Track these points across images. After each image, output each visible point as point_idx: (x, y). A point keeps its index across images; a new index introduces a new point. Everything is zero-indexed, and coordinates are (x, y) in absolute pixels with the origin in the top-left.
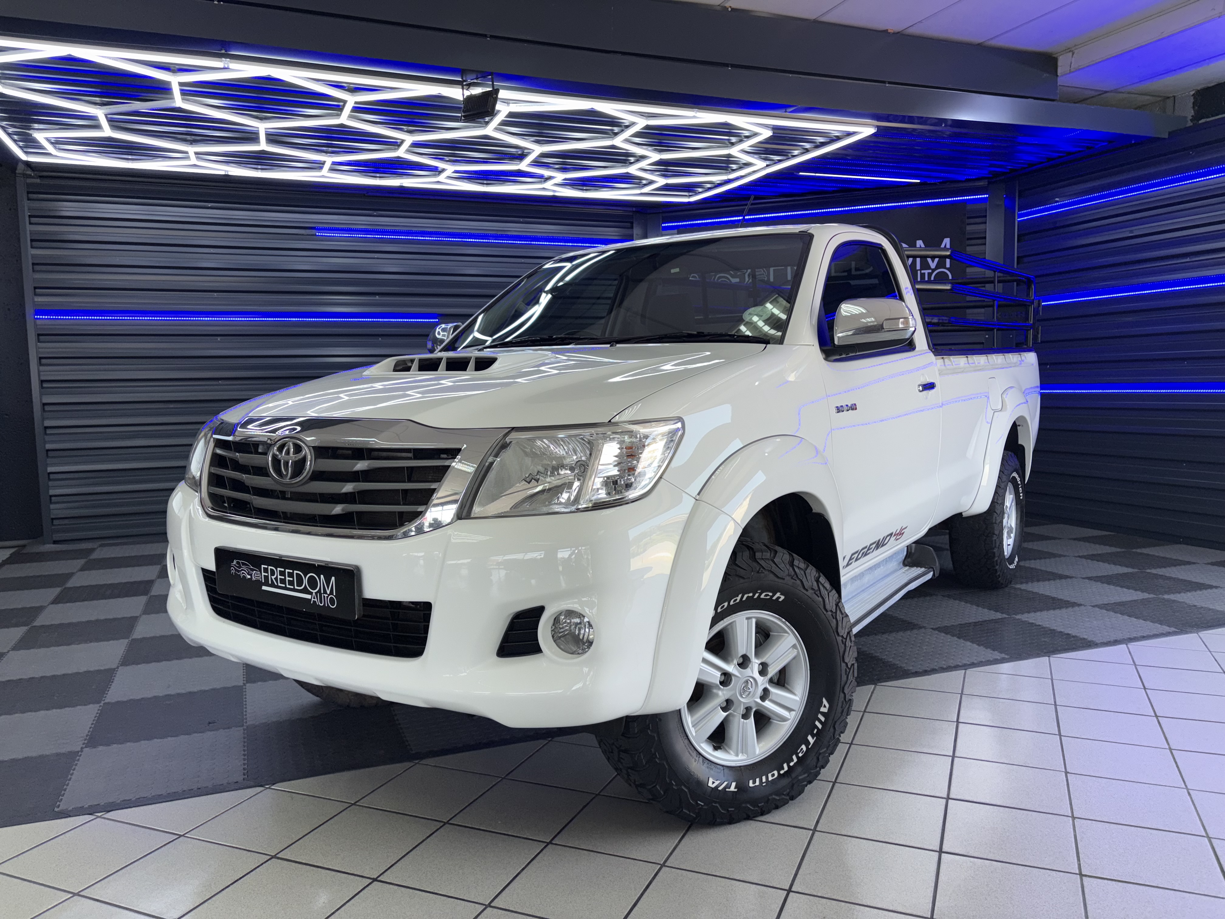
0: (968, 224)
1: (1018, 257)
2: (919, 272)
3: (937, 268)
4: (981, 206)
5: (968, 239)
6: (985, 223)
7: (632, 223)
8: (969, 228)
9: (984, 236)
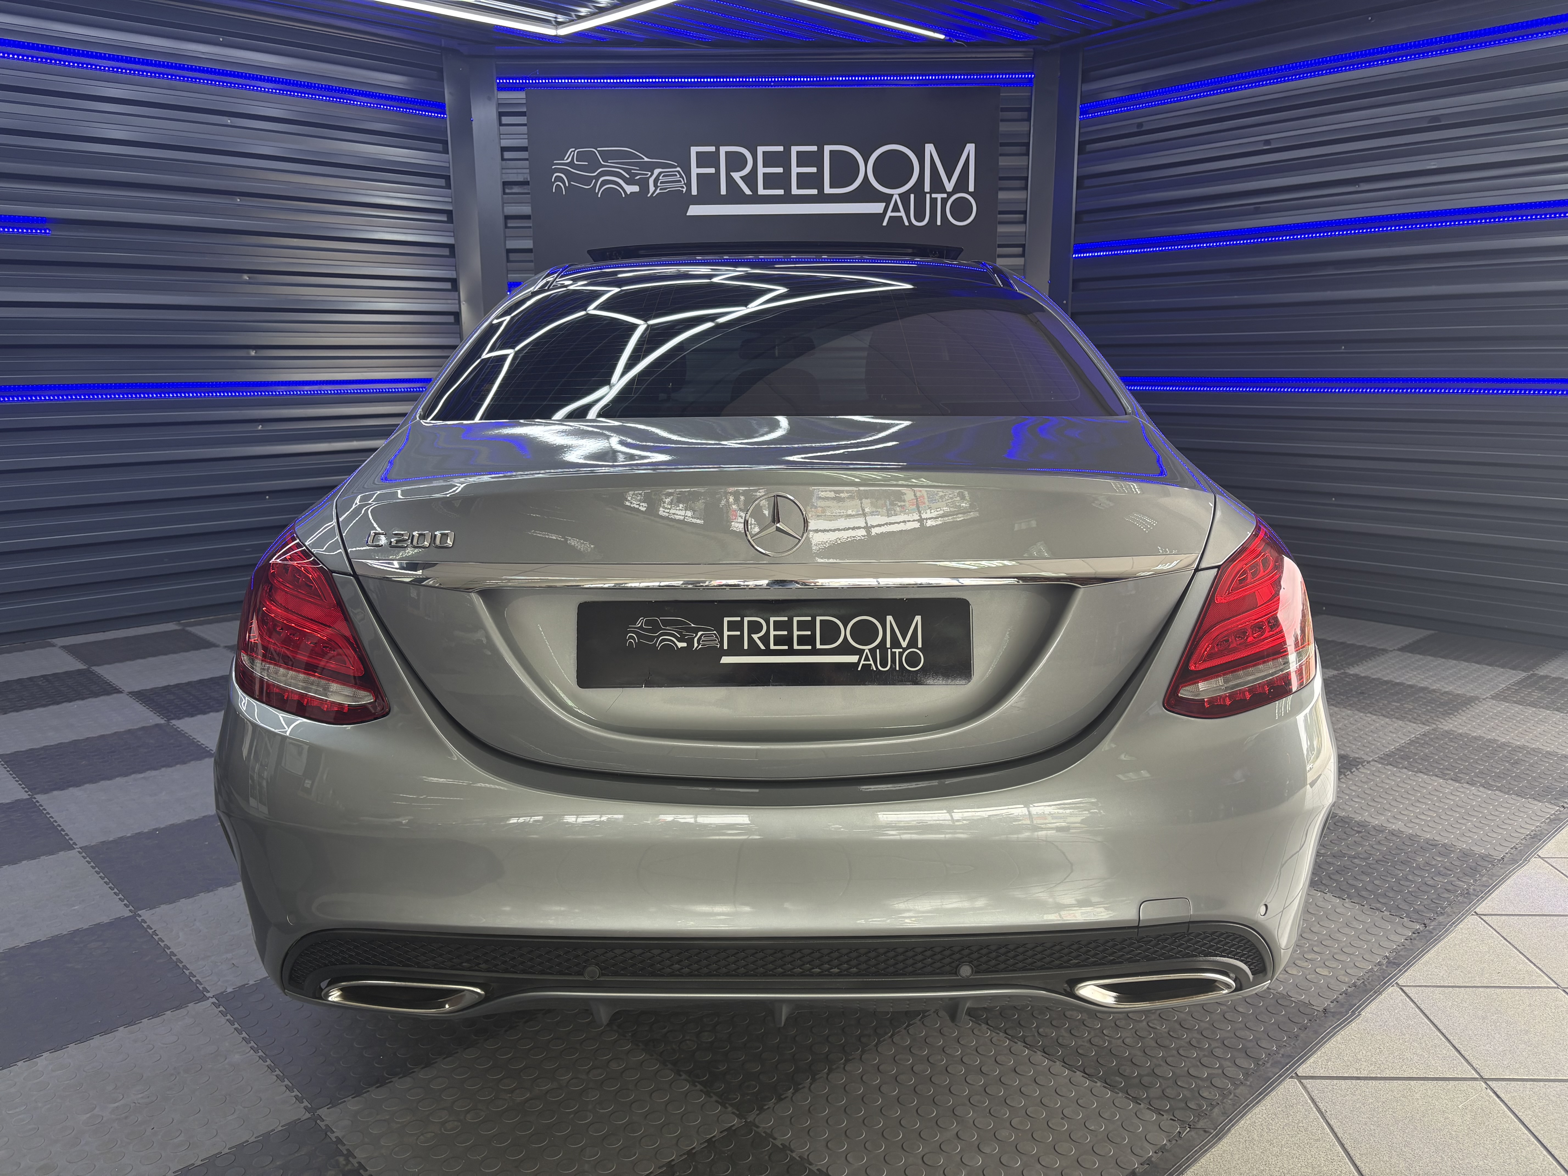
0: (1002, 120)
1: (1078, 177)
2: (928, 196)
3: (956, 190)
4: (1021, 93)
5: (1002, 145)
6: (1029, 120)
7: (441, 71)
8: (1004, 127)
9: (1027, 141)
